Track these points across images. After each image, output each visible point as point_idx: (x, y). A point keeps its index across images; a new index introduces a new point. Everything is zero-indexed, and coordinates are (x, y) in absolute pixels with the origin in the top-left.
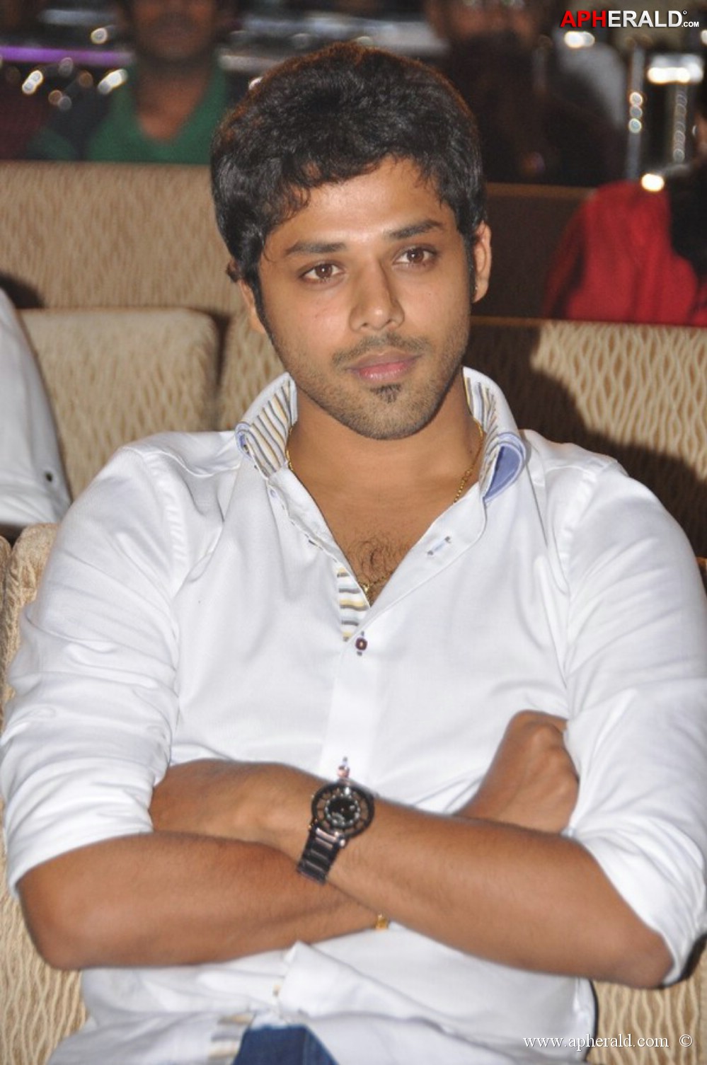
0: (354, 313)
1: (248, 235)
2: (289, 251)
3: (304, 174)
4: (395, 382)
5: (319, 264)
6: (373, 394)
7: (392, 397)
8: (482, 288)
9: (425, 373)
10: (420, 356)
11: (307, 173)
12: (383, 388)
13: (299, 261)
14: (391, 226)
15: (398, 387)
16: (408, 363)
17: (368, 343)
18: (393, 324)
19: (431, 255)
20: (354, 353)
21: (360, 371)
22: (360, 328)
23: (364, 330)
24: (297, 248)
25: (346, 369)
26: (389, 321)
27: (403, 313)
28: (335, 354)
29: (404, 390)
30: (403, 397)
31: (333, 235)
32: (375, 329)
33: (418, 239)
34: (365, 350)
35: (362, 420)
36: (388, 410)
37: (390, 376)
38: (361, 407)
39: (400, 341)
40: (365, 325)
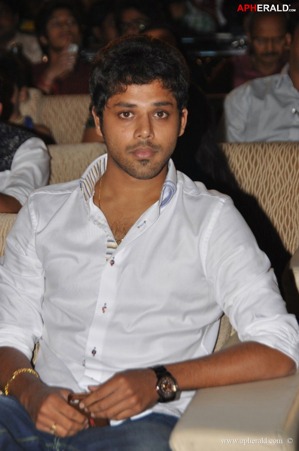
0: (136, 132)
1: (101, 98)
2: (115, 105)
3: (126, 79)
4: (147, 159)
5: (126, 111)
6: (138, 162)
7: (145, 164)
8: (182, 132)
9: (159, 158)
10: (157, 152)
11: (127, 79)
12: (143, 160)
13: (119, 109)
14: (154, 101)
15: (148, 161)
16: (153, 153)
17: (140, 143)
18: (150, 138)
19: (167, 115)
20: (135, 146)
21: (134, 153)
22: (137, 137)
23: (139, 138)
24: (119, 104)
25: (130, 153)
26: (149, 137)
27: (154, 135)
28: (127, 147)
29: (150, 162)
30: (149, 164)
31: (132, 102)
32: (143, 138)
33: (163, 107)
34: (139, 145)
35: (133, 171)
36: (143, 168)
37: (146, 156)
38: (133, 166)
39: (152, 145)
40: (139, 136)
